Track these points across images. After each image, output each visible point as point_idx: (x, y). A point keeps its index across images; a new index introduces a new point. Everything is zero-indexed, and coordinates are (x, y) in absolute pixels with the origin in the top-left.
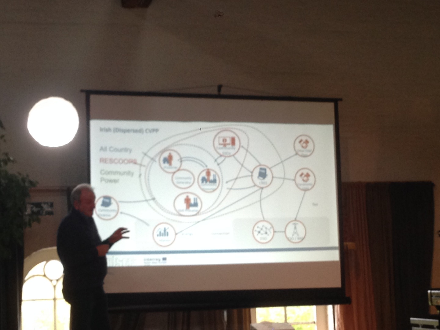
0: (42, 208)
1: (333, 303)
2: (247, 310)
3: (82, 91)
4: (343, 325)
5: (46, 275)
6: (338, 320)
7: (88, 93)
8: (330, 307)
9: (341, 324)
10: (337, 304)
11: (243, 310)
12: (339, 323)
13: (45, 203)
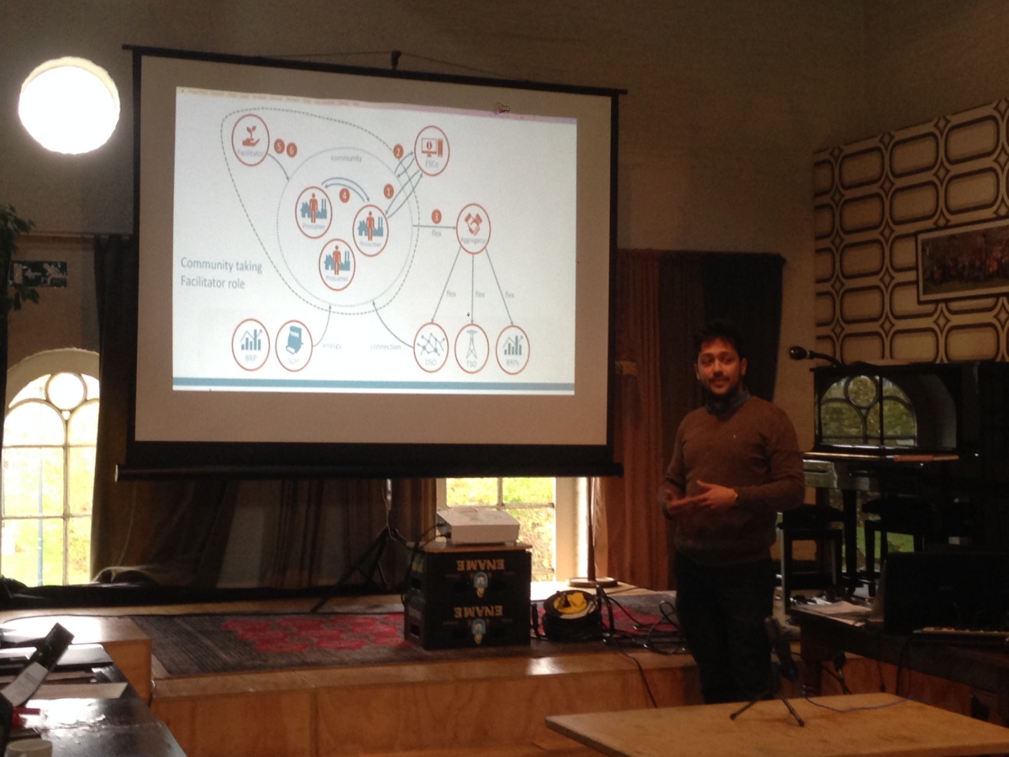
0: (44, 272)
1: (589, 474)
2: (430, 481)
3: (125, 47)
4: (605, 514)
5: (52, 399)
6: (597, 503)
7: (138, 52)
8: (582, 482)
9: (601, 510)
10: (596, 475)
11: (423, 481)
12: (597, 508)
13: (50, 263)
